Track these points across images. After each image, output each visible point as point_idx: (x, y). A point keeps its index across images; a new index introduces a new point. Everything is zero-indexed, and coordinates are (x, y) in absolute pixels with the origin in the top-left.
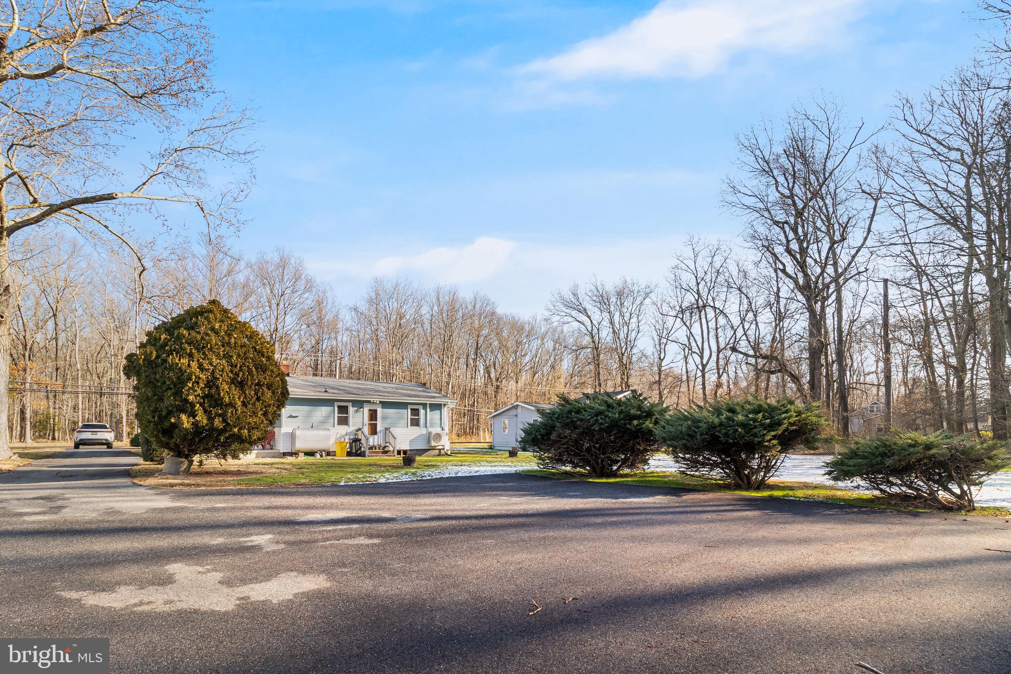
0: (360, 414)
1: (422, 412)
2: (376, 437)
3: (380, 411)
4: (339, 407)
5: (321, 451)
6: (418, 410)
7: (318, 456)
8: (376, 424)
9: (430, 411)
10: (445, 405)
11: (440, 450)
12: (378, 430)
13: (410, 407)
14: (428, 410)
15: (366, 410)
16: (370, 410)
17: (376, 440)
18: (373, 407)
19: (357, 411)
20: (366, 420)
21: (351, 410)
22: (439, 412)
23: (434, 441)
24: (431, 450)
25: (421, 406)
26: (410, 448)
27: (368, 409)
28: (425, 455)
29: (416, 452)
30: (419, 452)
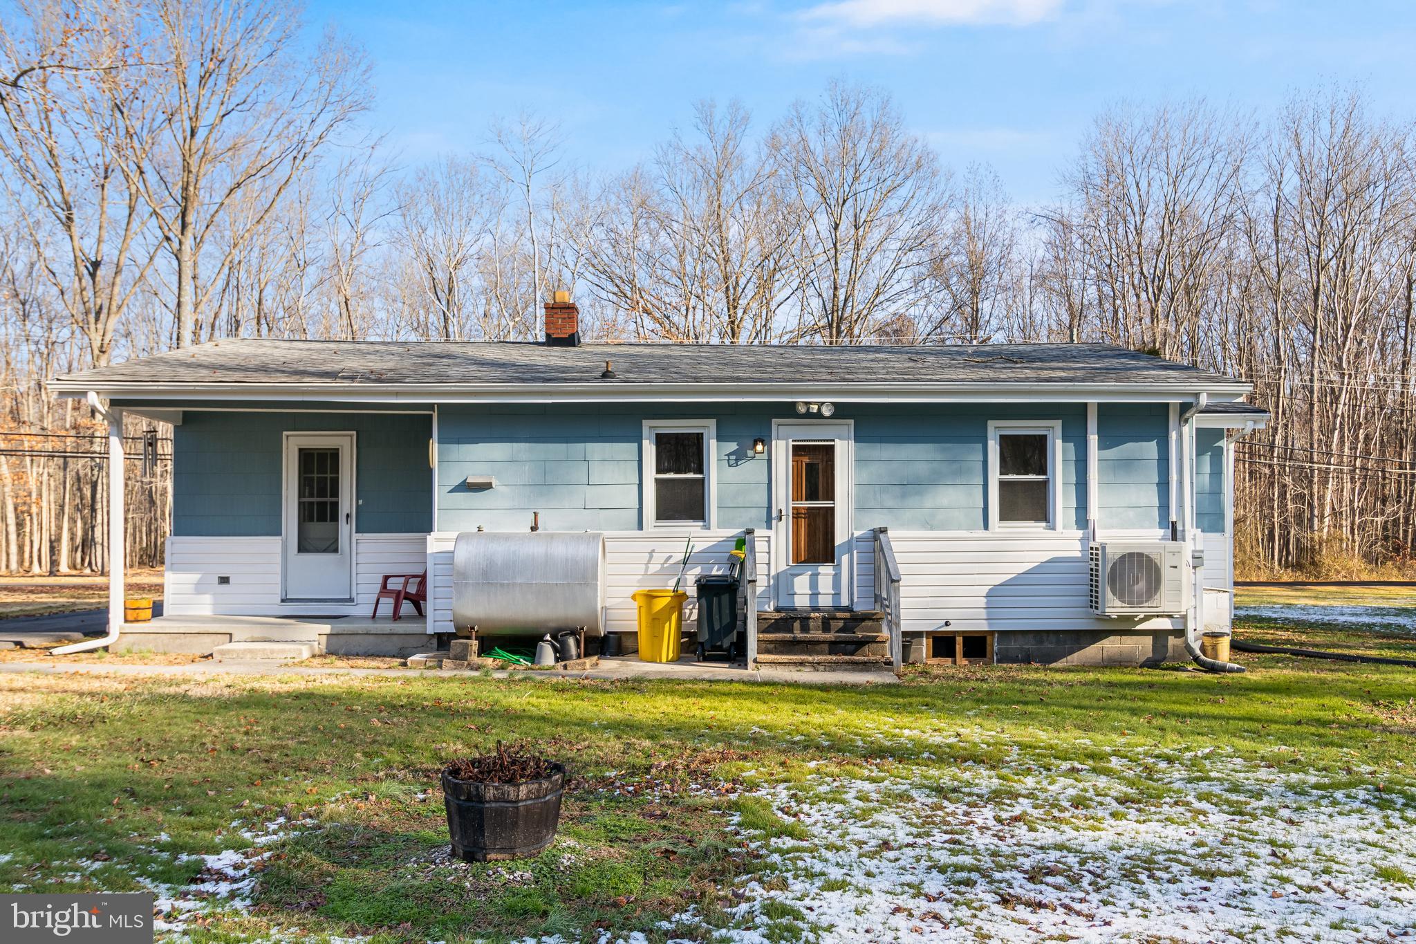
0: (752, 470)
1: (1059, 452)
2: (826, 570)
3: (845, 451)
4: (662, 441)
5: (560, 635)
6: (1039, 444)
7: (548, 655)
8: (831, 511)
9: (1102, 447)
10: (1185, 408)
11: (1157, 634)
12: (840, 538)
13: (995, 430)
14: (1093, 439)
15: (782, 450)
16: (798, 451)
17: (825, 585)
18: (813, 435)
19: (739, 457)
20: (783, 497)
21: (714, 451)
22: (1150, 449)
23: (1121, 596)
24: (1112, 638)
25: (1058, 424)
26: (990, 625)
27: (791, 443)
28: (1076, 658)
29: (1030, 645)
30: (1048, 645)
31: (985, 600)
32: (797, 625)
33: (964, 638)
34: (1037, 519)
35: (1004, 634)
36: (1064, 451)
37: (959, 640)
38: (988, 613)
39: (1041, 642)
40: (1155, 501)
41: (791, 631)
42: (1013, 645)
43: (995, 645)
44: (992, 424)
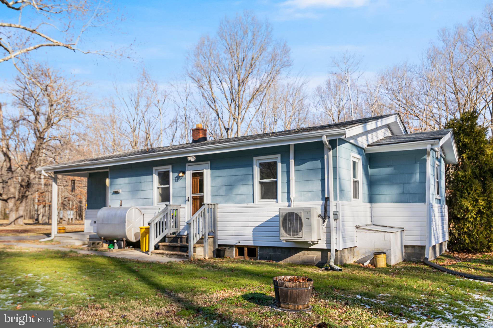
1: (280, 168)
4: (161, 174)
5: (119, 240)
6: (275, 165)
7: (116, 247)
8: (203, 197)
9: (296, 165)
11: (321, 251)
13: (256, 161)
14: (292, 162)
15: (189, 174)
16: (193, 175)
18: (197, 169)
19: (178, 178)
20: (189, 192)
21: (172, 177)
24: (303, 252)
25: (279, 156)
26: (254, 243)
27: (192, 172)
28: (289, 260)
29: (271, 253)
30: (278, 253)
31: (252, 232)
32: (179, 240)
33: (248, 248)
34: (274, 198)
35: (262, 247)
36: (282, 168)
37: (246, 249)
38: (253, 238)
39: (275, 252)
40: (320, 188)
41: (177, 242)
42: (265, 252)
43: (258, 252)
44: (255, 159)
